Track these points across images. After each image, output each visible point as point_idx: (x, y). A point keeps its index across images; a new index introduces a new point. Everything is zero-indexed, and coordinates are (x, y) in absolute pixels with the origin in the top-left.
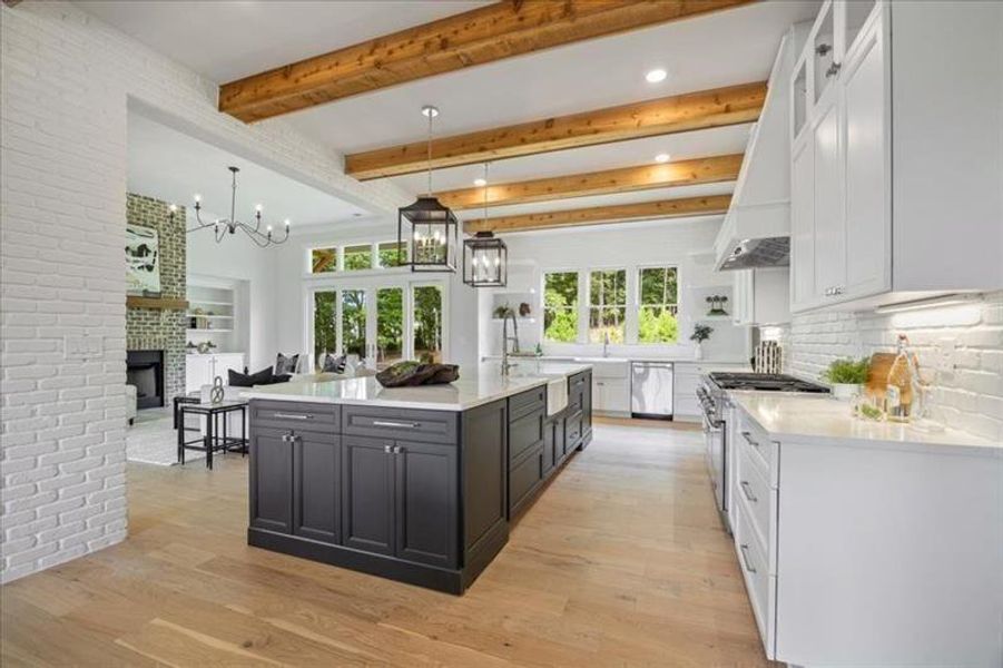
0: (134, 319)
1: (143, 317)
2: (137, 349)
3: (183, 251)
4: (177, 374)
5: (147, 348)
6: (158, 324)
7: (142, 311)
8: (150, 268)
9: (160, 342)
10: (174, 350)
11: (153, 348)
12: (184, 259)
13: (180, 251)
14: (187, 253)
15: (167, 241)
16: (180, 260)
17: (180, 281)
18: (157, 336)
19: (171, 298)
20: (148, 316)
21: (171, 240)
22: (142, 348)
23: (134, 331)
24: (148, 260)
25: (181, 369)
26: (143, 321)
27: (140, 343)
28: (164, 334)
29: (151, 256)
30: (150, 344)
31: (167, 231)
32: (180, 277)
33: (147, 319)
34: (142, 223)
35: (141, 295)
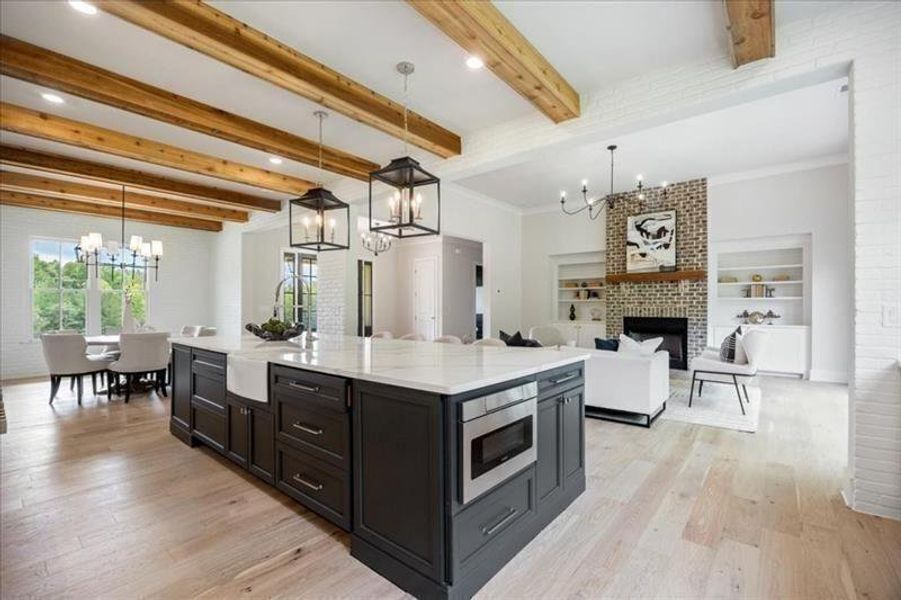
0: (657, 291)
1: (665, 289)
2: (659, 316)
3: (705, 222)
4: (696, 341)
5: (668, 316)
6: (679, 294)
7: (665, 284)
8: (667, 246)
9: (680, 311)
10: (694, 318)
11: (673, 316)
12: (705, 229)
13: (701, 223)
14: (709, 223)
15: (687, 216)
16: (701, 231)
17: (701, 251)
18: (678, 306)
19: (692, 269)
20: (669, 288)
21: (691, 215)
22: (664, 316)
23: (658, 301)
24: (665, 239)
25: (701, 337)
26: (665, 292)
27: (662, 311)
28: (684, 303)
29: (668, 235)
30: (671, 312)
31: (687, 208)
32: (700, 248)
33: (669, 291)
34: (664, 208)
35: (658, 270)
